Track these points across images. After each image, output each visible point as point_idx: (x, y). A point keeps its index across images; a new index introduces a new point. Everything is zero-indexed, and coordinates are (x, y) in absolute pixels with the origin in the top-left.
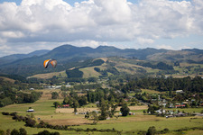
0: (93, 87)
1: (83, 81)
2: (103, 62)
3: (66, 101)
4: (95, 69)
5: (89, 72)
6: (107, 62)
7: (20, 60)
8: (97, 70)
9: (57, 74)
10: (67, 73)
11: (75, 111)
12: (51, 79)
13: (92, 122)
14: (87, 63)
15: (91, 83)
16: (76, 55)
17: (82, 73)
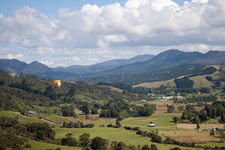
0: (209, 99)
1: (195, 91)
2: (216, 70)
3: (186, 116)
4: (207, 78)
5: (200, 81)
6: (220, 70)
7: (122, 66)
8: (209, 79)
9: (164, 83)
10: (176, 81)
11: (198, 127)
12: (159, 89)
13: (219, 140)
14: (198, 71)
15: (204, 94)
16: (184, 61)
17: (192, 82)
